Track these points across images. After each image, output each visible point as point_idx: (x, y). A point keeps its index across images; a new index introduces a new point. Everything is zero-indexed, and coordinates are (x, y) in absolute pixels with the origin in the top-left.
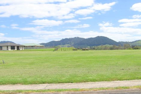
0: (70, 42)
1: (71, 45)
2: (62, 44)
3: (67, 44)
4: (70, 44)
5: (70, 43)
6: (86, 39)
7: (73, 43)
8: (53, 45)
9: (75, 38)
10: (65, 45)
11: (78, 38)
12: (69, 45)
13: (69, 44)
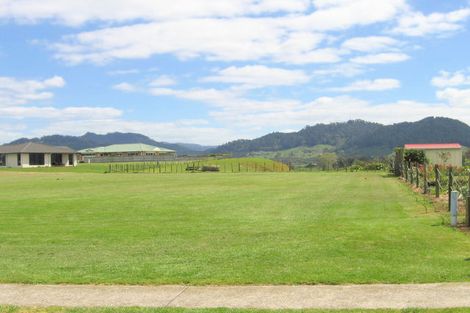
0: (333, 138)
1: (334, 148)
2: (304, 142)
3: (323, 143)
4: (334, 145)
5: (333, 142)
6: (388, 127)
7: (342, 142)
8: (277, 146)
9: (350, 122)
10: (315, 148)
11: (361, 123)
12: (330, 147)
13: (328, 143)
